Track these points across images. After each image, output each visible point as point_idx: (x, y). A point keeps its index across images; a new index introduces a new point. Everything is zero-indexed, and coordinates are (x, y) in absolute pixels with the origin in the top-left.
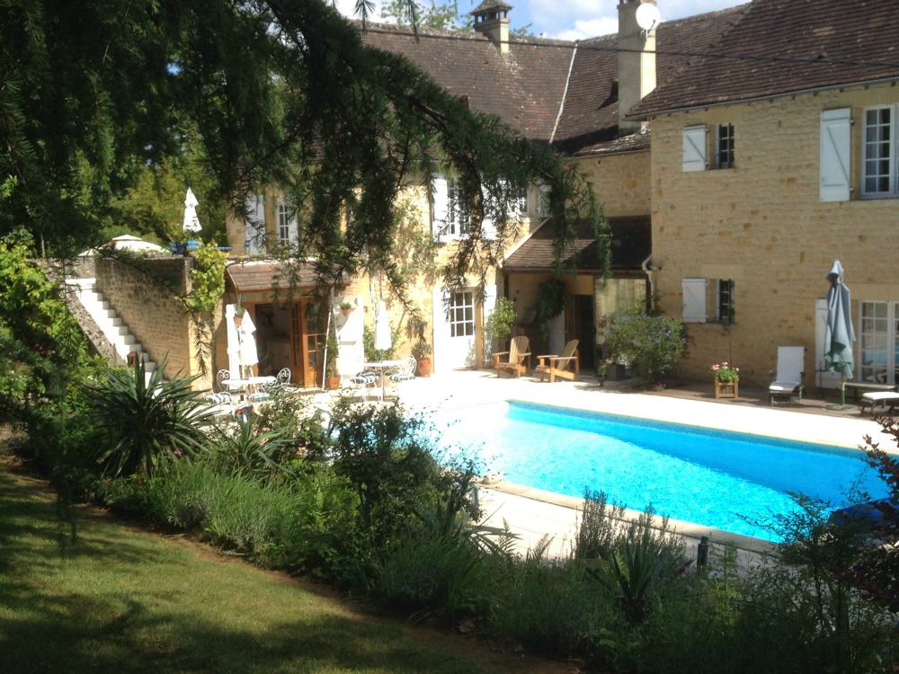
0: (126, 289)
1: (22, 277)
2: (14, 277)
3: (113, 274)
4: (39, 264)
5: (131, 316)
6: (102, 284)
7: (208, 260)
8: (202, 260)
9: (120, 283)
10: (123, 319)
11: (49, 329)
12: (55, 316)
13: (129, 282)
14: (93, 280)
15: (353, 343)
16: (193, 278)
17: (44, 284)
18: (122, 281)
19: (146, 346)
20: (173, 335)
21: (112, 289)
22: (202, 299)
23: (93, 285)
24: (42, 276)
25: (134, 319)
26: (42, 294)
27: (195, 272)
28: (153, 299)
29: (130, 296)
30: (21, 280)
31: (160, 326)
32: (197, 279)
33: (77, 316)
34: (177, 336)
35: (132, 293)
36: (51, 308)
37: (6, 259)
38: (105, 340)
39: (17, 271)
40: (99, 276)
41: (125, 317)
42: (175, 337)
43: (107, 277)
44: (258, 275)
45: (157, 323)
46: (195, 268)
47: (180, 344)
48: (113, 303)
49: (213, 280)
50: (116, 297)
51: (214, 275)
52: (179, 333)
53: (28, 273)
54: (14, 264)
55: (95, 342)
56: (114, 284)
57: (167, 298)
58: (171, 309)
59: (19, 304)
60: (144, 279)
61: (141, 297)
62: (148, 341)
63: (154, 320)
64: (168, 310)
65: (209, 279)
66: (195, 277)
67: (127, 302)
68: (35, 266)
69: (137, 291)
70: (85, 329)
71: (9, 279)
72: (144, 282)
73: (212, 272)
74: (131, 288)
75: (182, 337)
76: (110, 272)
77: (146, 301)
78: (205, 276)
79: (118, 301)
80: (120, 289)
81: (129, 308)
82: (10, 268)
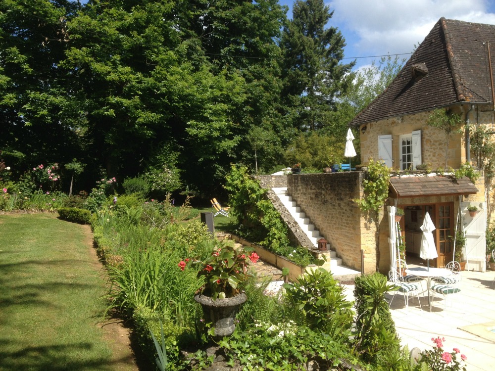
0: (309, 194)
1: (245, 186)
2: (240, 186)
3: (300, 184)
4: (255, 177)
5: (312, 212)
6: (292, 190)
7: (377, 173)
8: (373, 173)
9: (305, 190)
10: (306, 213)
11: (262, 219)
12: (266, 211)
13: (311, 189)
14: (286, 189)
15: (478, 237)
16: (364, 186)
17: (258, 190)
18: (306, 189)
19: (323, 232)
20: (346, 227)
21: (298, 194)
22: (372, 201)
23: (286, 191)
24: (257, 185)
25: (314, 214)
26: (257, 196)
27: (366, 181)
28: (330, 201)
29: (312, 199)
30: (245, 187)
31: (335, 219)
32: (368, 187)
33: (280, 211)
34: (349, 227)
35: (314, 196)
36: (263, 205)
37: (236, 175)
38: (299, 228)
39: (242, 182)
40: (290, 185)
41: (307, 212)
42: (347, 228)
43: (295, 186)
44: (411, 184)
45: (332, 217)
46: (366, 179)
47: (352, 234)
48: (299, 203)
49: (381, 187)
50: (301, 199)
51: (382, 184)
52: (352, 226)
53: (249, 183)
54: (240, 178)
55: (293, 230)
56: (300, 190)
57: (342, 199)
58: (345, 208)
59: (242, 202)
60: (323, 187)
61: (320, 199)
62: (324, 229)
63: (330, 216)
64: (342, 209)
65: (377, 187)
66: (366, 185)
67: (309, 203)
68: (253, 178)
69: (317, 195)
70: (285, 220)
71: (237, 187)
72: (323, 189)
73: (380, 181)
74: (313, 193)
75: (354, 229)
76: (297, 183)
77: (325, 202)
78: (375, 185)
79: (303, 201)
80: (305, 194)
81: (311, 206)
82: (238, 180)
